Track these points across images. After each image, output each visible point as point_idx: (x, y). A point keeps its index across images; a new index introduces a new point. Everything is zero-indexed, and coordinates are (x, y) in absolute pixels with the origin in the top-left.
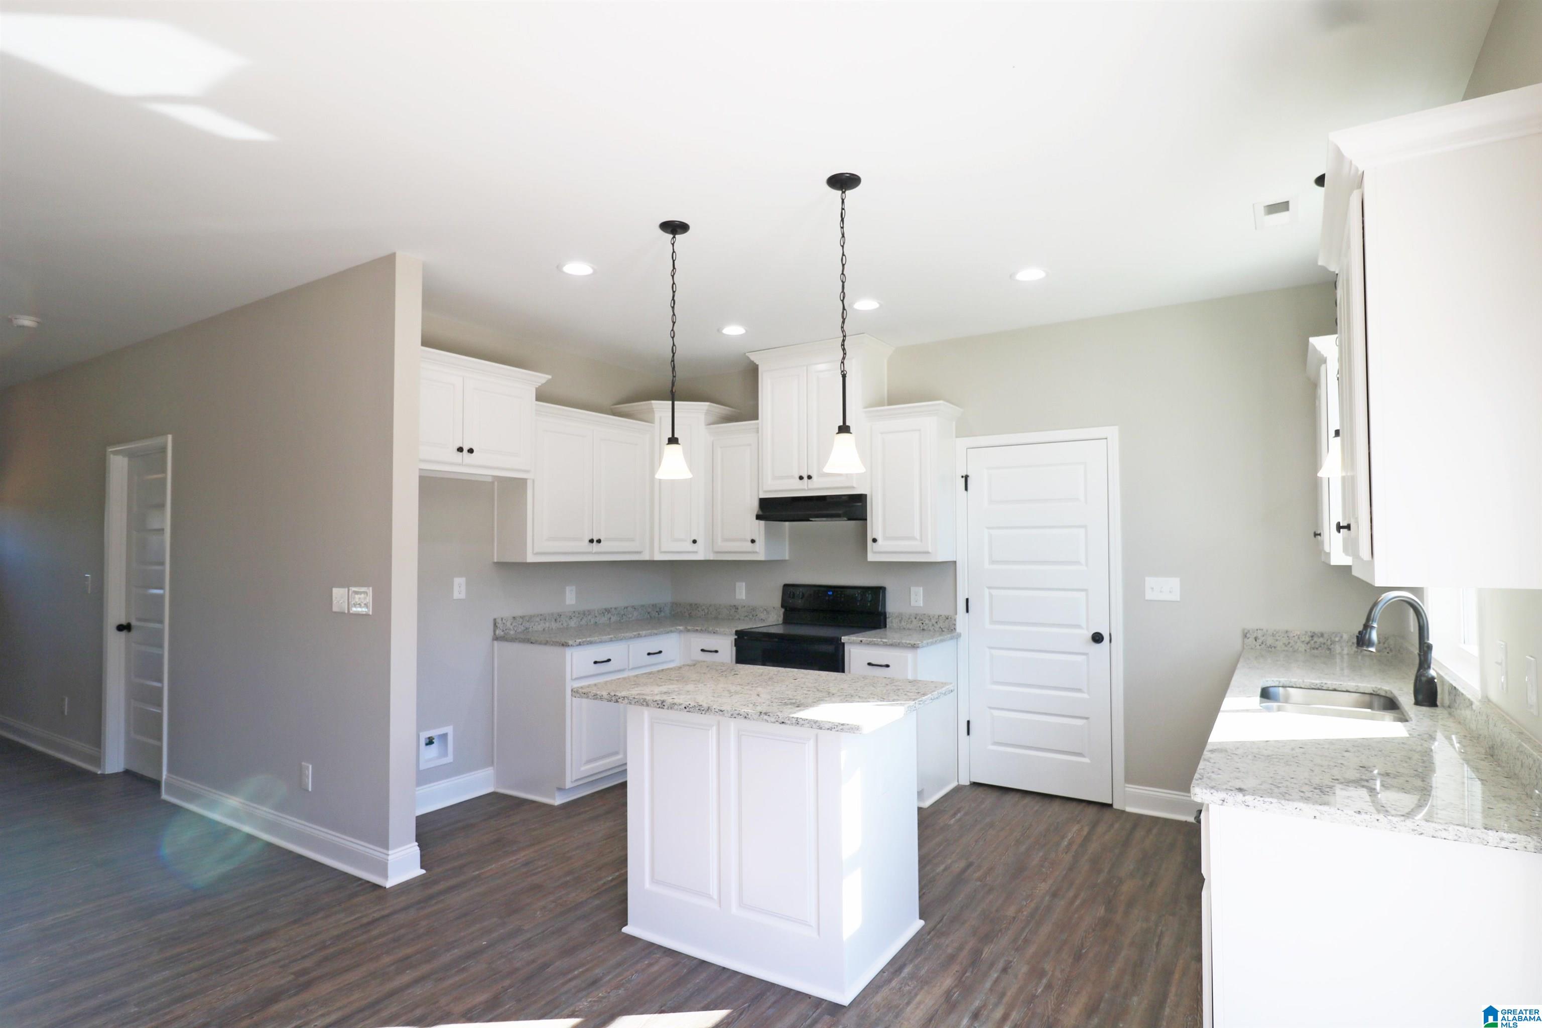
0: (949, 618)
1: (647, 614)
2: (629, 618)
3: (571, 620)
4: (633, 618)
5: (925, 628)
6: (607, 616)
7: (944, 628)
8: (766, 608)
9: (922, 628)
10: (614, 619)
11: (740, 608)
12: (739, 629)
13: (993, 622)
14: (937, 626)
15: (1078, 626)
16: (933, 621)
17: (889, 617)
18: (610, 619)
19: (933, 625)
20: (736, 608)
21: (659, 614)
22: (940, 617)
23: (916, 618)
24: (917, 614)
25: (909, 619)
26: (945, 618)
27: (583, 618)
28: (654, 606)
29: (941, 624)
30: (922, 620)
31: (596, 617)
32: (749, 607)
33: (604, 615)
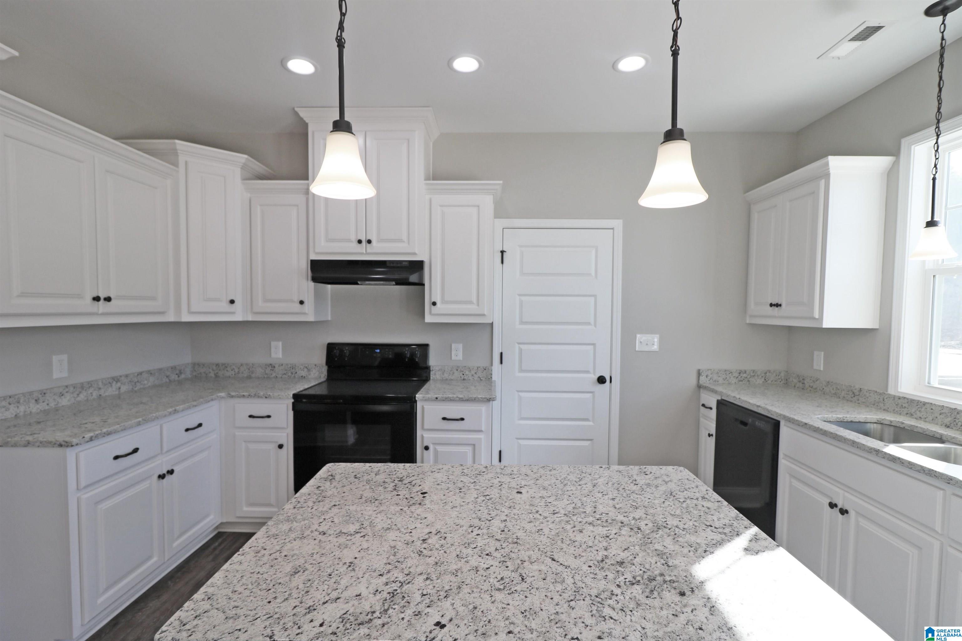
0: (487, 369)
1: (165, 377)
2: (145, 384)
3: (63, 397)
4: (149, 384)
5: (466, 378)
6: (115, 386)
7: (483, 377)
8: (307, 365)
9: (462, 378)
10: (124, 388)
11: (277, 366)
12: (295, 392)
13: (521, 370)
14: (476, 377)
15: (588, 372)
16: (473, 372)
17: (433, 370)
18: (120, 388)
19: (473, 375)
20: (272, 366)
21: (179, 376)
22: (479, 369)
23: (457, 370)
24: (458, 367)
25: (451, 371)
26: (483, 369)
27: (80, 392)
28: (173, 368)
29: (480, 374)
30: (463, 372)
31: (100, 389)
32: (287, 365)
33: (111, 386)
